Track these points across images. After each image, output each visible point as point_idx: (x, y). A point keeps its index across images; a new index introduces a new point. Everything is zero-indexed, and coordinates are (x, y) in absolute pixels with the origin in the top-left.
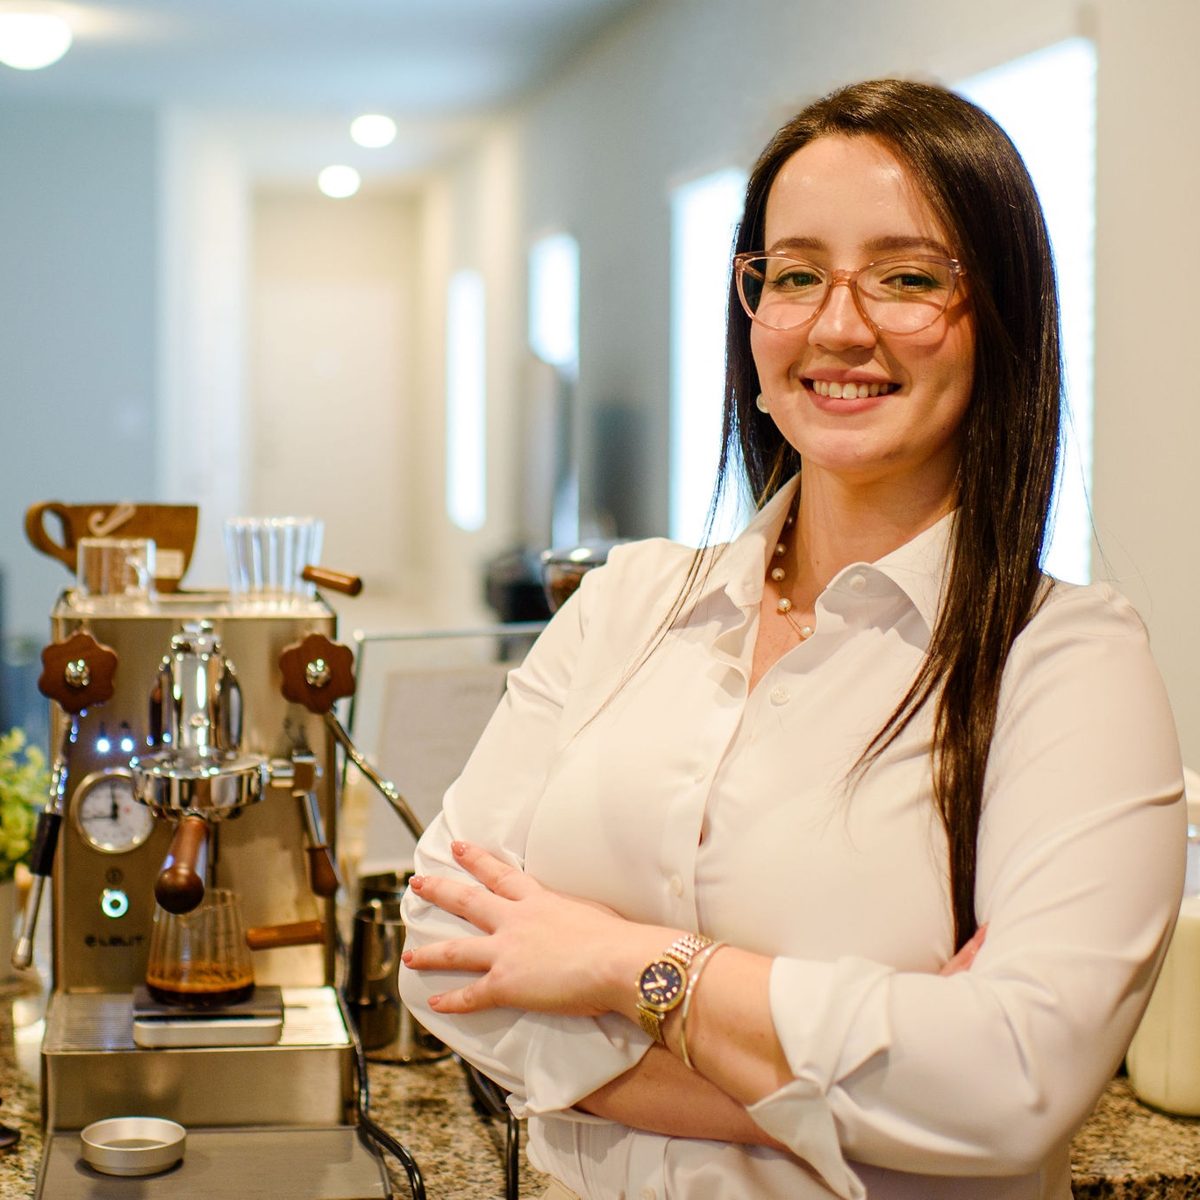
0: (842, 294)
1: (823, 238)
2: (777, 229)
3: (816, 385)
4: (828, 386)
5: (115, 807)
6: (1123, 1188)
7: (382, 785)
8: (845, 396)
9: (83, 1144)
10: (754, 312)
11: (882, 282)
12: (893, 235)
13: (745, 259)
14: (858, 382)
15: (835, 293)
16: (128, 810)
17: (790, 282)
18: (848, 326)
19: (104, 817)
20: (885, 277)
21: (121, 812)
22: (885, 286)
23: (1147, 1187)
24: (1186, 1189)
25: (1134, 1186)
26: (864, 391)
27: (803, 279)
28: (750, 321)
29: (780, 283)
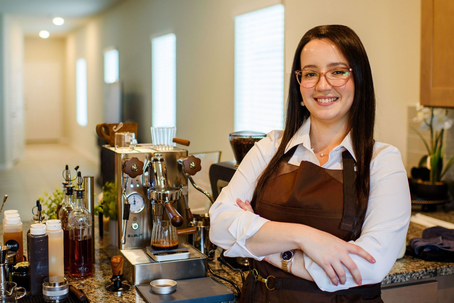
0: (323, 78)
1: (316, 64)
2: (304, 63)
3: (318, 100)
4: (321, 100)
5: (135, 201)
6: (389, 277)
7: (205, 192)
8: (326, 102)
9: (151, 286)
10: (301, 83)
11: (332, 74)
12: (333, 63)
13: (298, 72)
14: (329, 98)
15: (321, 78)
16: (138, 202)
17: (309, 75)
18: (325, 85)
19: (132, 204)
20: (332, 73)
21: (136, 203)
22: (332, 75)
23: (393, 276)
24: (401, 276)
25: (391, 276)
26: (330, 100)
27: (312, 75)
28: (299, 86)
29: (307, 75)
